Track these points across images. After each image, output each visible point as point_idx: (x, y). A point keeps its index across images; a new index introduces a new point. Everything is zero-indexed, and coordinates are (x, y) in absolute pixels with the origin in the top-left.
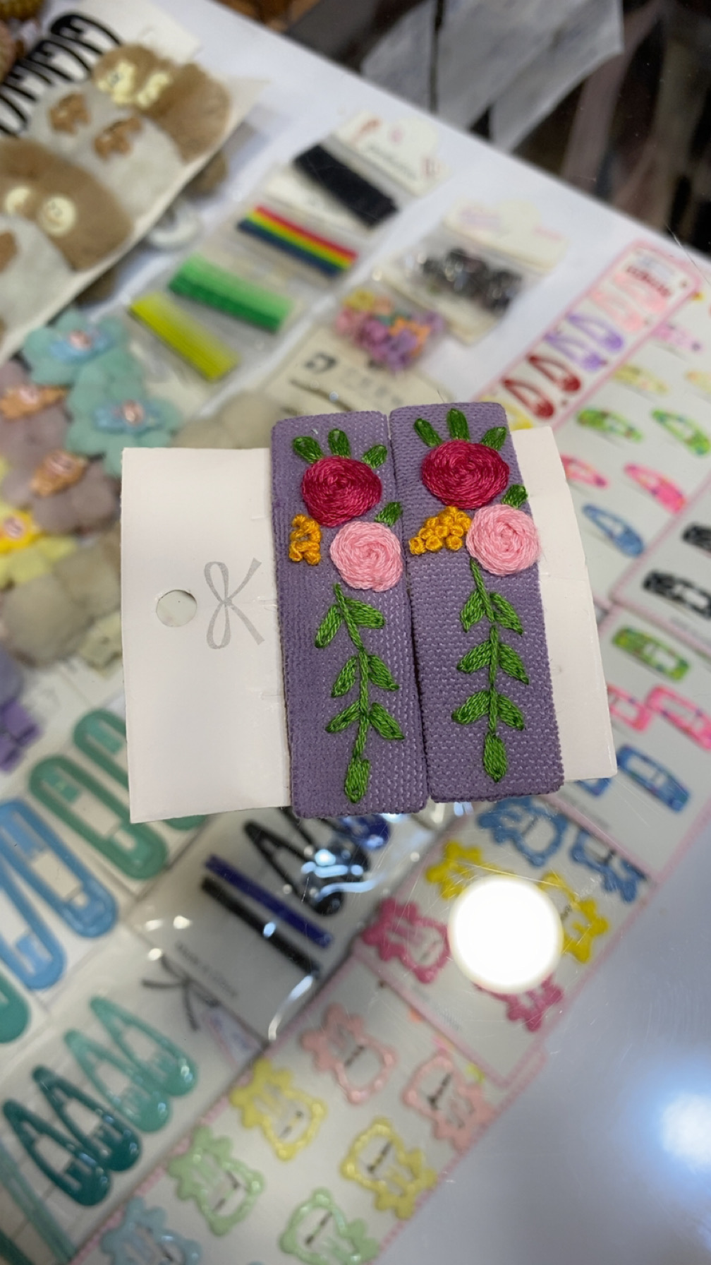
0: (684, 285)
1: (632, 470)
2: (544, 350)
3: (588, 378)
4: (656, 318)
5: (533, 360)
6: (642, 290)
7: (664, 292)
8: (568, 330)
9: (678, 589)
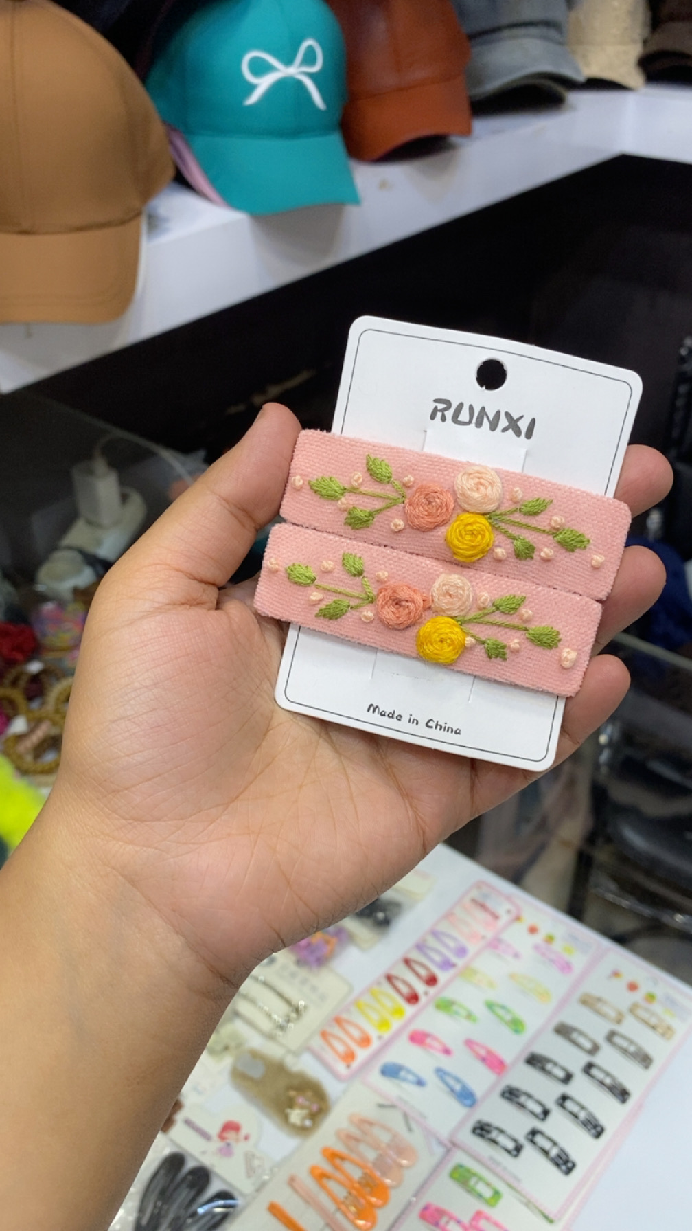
0: (509, 912)
1: (469, 1043)
2: (415, 955)
3: (442, 976)
4: (490, 935)
5: (407, 962)
6: (481, 915)
7: (496, 917)
8: (432, 942)
9: (494, 1134)
